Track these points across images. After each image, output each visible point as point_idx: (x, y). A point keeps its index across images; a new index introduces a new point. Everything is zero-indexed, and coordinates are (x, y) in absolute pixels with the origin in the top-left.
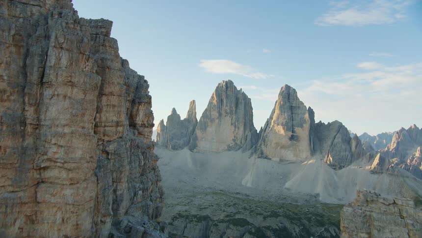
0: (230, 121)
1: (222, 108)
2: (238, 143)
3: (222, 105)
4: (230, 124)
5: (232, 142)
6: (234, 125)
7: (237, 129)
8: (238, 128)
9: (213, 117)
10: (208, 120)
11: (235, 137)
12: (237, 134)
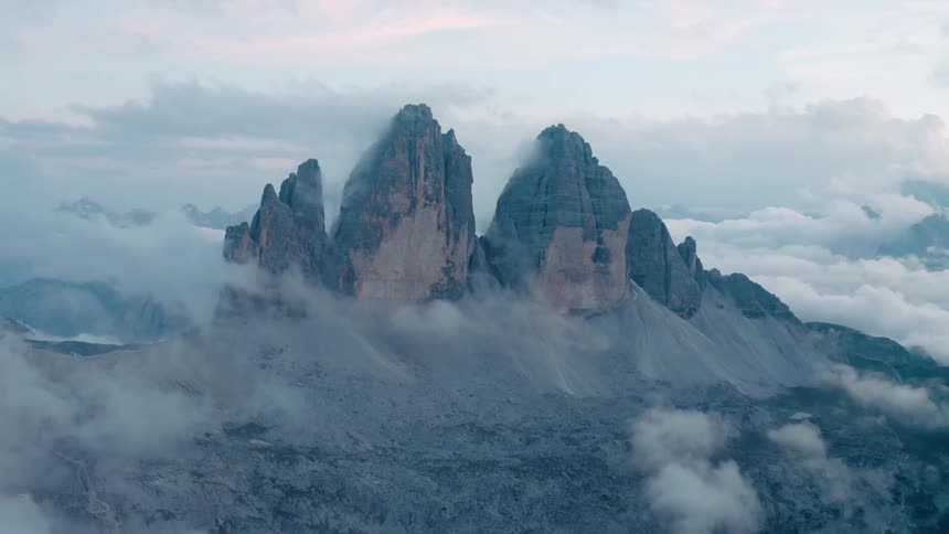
0: (435, 219)
1: (416, 183)
2: (456, 278)
3: (416, 176)
4: (435, 227)
5: (442, 275)
6: (445, 229)
7: (452, 240)
8: (457, 238)
9: (396, 209)
10: (380, 219)
11: (448, 262)
12: (452, 253)
